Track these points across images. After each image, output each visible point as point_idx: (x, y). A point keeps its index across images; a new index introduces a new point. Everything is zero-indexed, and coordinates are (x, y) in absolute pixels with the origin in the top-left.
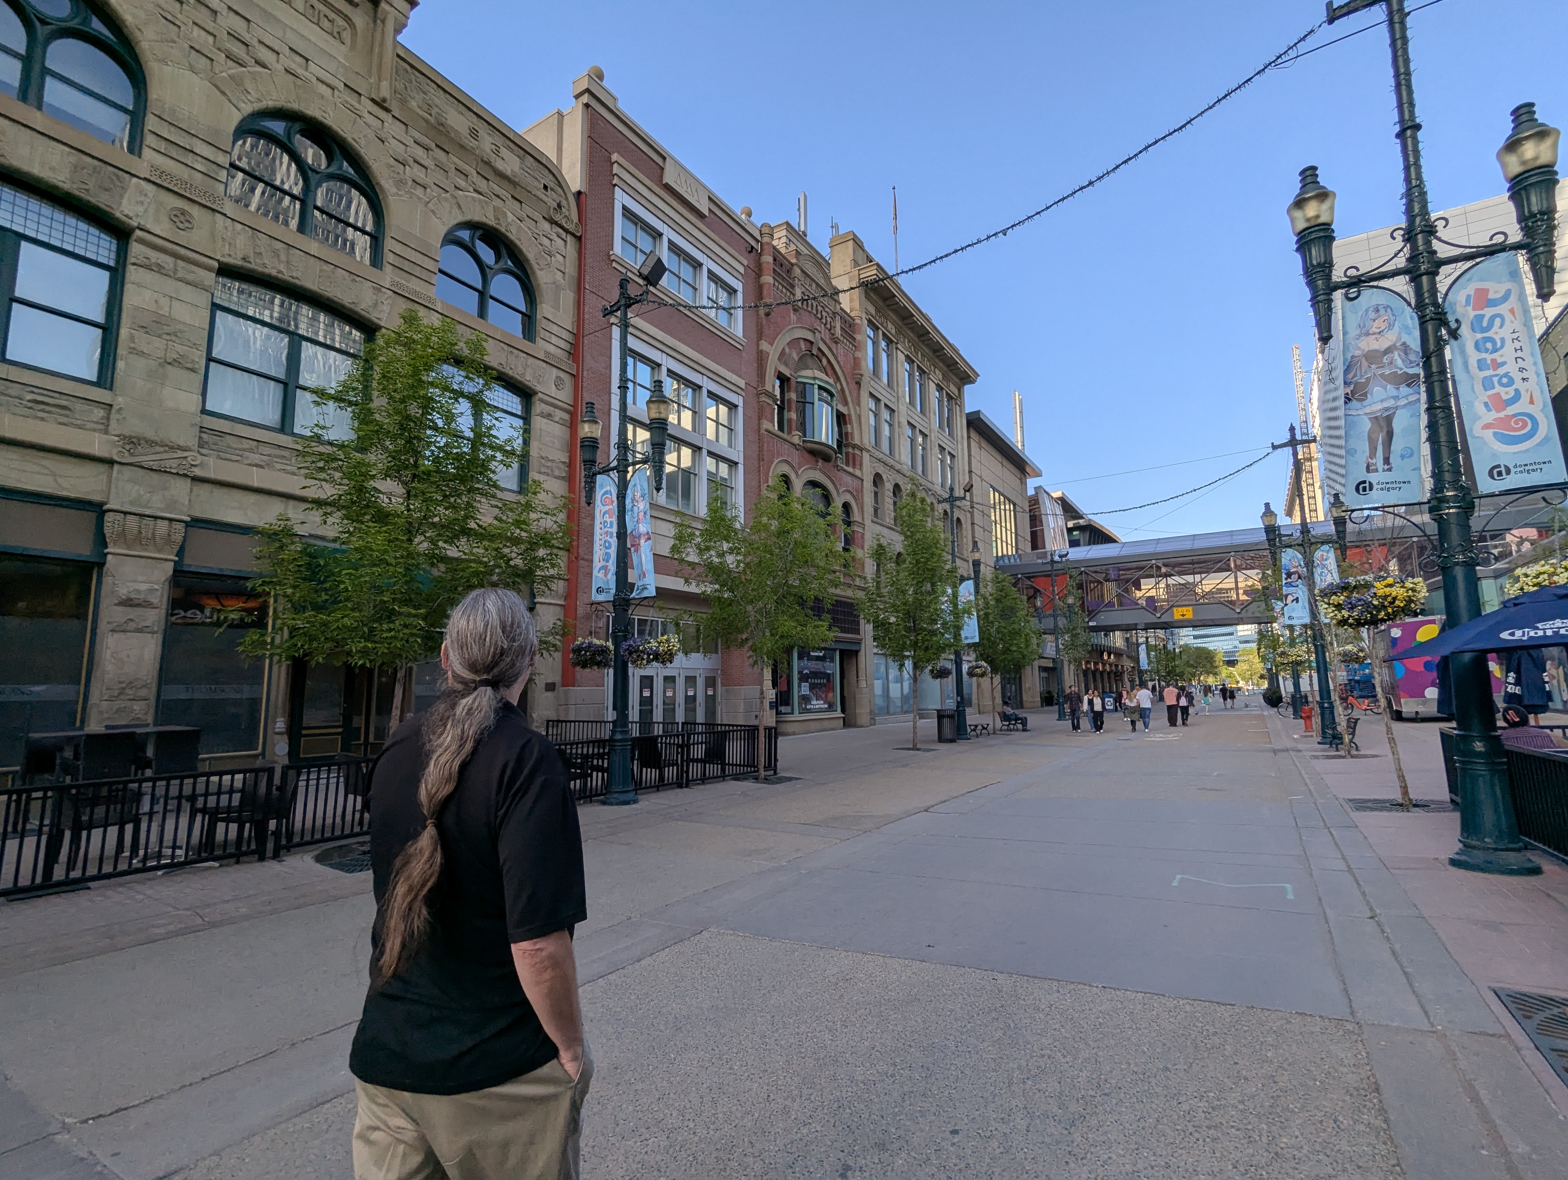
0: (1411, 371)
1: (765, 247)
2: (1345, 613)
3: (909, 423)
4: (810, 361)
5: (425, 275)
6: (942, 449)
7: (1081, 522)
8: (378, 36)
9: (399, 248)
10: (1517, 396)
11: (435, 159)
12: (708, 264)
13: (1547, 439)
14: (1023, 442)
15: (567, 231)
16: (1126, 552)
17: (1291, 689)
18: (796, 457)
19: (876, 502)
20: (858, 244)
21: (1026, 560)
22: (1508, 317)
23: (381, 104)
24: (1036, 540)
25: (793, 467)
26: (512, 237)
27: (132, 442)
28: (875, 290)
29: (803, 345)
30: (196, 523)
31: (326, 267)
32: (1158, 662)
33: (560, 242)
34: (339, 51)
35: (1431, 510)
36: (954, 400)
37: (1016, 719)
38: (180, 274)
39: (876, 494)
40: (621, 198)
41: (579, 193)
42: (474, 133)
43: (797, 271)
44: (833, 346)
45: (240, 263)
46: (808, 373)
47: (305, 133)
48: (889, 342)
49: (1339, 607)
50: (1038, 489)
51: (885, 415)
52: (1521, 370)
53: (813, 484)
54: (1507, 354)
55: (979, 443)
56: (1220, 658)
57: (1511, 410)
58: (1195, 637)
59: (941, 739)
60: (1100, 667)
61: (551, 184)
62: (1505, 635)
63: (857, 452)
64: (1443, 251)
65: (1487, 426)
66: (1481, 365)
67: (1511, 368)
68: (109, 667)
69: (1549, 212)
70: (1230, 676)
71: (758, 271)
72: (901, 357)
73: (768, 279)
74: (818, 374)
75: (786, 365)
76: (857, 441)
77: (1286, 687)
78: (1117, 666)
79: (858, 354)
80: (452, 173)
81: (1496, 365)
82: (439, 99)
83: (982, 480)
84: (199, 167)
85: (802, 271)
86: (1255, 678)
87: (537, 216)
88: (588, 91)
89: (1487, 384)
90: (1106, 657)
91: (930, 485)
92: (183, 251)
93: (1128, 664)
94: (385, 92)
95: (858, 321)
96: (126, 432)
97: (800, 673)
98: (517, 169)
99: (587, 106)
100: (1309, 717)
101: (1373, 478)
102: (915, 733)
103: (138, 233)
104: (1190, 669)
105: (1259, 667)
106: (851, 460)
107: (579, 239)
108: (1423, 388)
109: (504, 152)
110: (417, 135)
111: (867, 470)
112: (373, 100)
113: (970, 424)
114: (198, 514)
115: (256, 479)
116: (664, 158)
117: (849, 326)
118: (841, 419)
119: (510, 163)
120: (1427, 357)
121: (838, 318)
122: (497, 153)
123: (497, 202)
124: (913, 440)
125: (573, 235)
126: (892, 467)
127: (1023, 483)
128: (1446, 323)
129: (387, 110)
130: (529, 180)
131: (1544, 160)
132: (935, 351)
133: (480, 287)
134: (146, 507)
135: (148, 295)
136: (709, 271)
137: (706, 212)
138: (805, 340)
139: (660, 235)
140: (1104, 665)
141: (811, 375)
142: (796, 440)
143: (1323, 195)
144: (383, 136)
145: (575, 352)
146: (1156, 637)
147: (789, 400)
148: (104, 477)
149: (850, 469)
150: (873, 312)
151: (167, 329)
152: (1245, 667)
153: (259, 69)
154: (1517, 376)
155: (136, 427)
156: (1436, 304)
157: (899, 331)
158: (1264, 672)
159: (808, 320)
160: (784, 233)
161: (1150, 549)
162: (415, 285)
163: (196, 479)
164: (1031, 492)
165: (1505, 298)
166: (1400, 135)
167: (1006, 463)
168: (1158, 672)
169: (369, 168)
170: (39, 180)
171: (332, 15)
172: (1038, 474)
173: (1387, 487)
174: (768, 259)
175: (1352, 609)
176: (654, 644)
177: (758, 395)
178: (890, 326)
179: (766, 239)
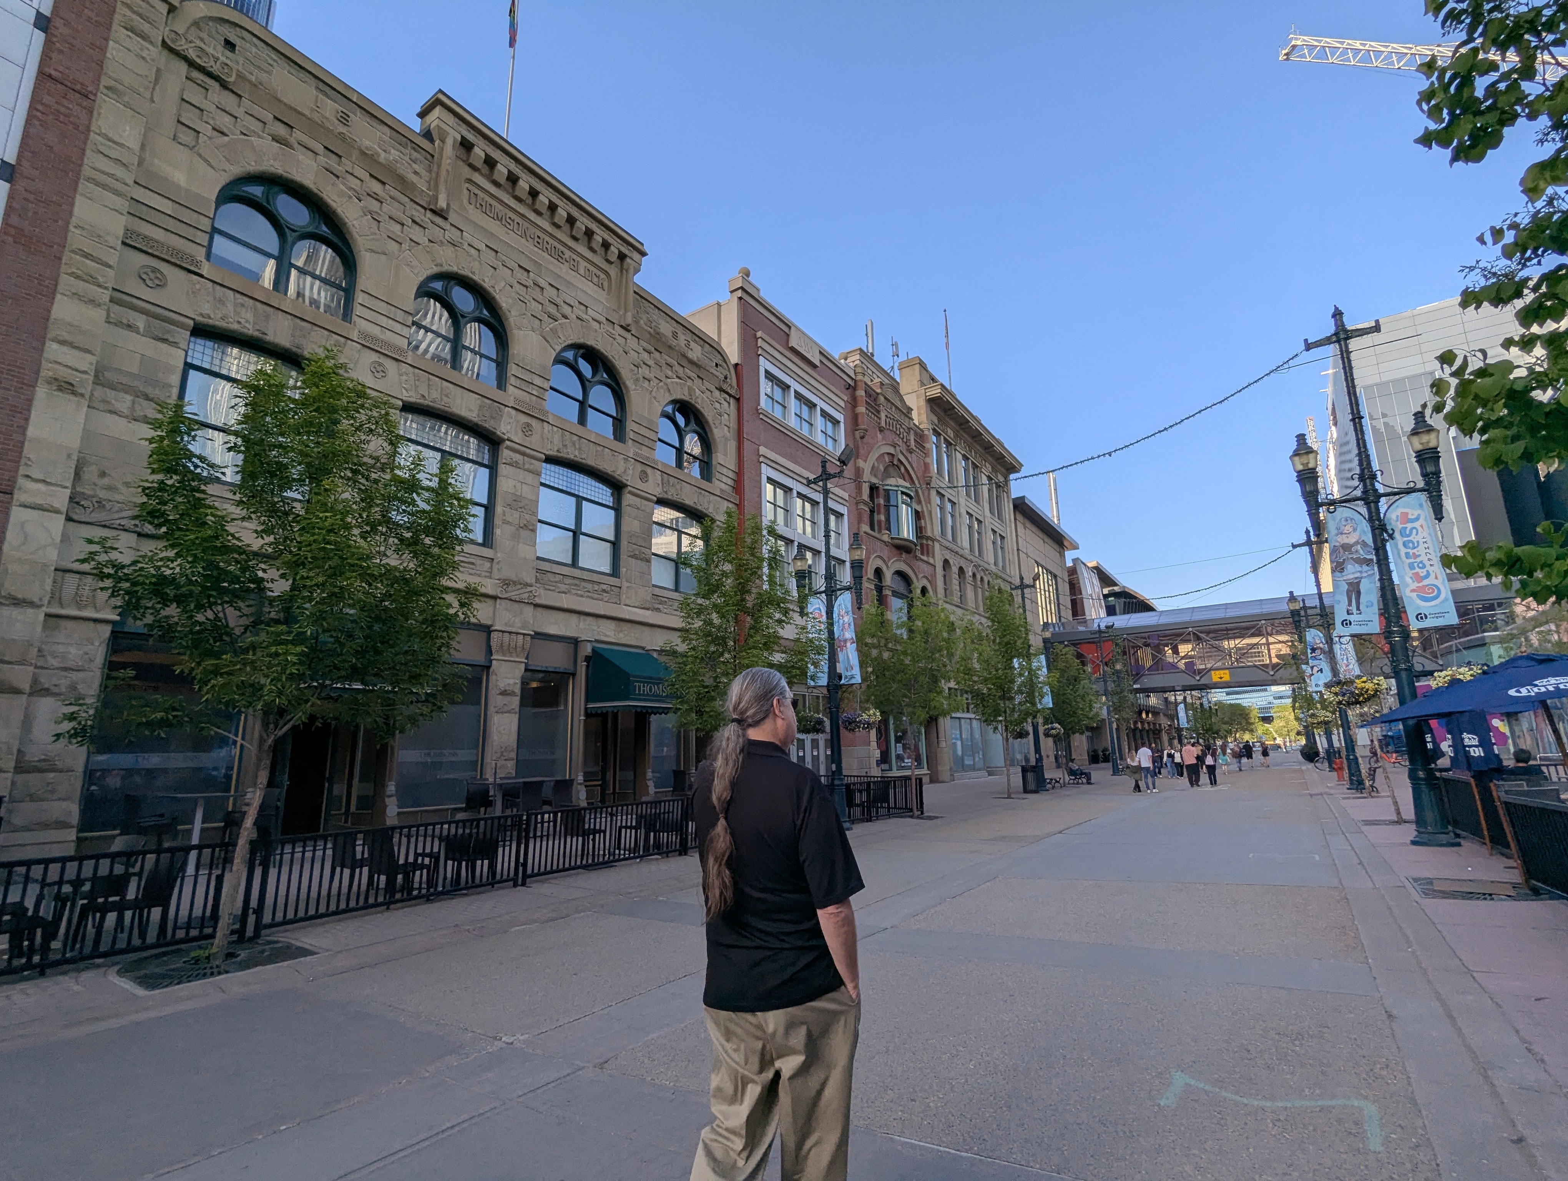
0: (1368, 557)
1: (859, 383)
2: (1341, 698)
3: (968, 513)
4: (891, 470)
5: (649, 443)
6: (994, 532)
7: (1116, 589)
8: (624, 280)
9: (636, 428)
10: (1428, 575)
11: (655, 359)
12: (821, 404)
13: (1446, 599)
14: (1058, 517)
15: (730, 395)
16: (1164, 620)
17: (1326, 745)
18: (886, 552)
19: (945, 584)
20: (922, 365)
21: (1068, 629)
22: (1420, 529)
23: (626, 328)
24: (1077, 608)
25: (884, 561)
26: (699, 407)
27: (506, 583)
28: (938, 405)
29: (887, 458)
30: (539, 636)
31: (600, 449)
32: (1196, 720)
33: (726, 404)
34: (602, 296)
35: (1386, 638)
36: (1002, 487)
37: (1082, 774)
38: (526, 466)
39: (945, 576)
40: (764, 364)
41: (737, 365)
42: (675, 335)
43: (882, 399)
44: (908, 455)
45: (555, 453)
46: (892, 481)
47: (583, 357)
48: (948, 444)
49: (1336, 694)
50: (1075, 561)
51: (949, 506)
52: (1429, 560)
53: (900, 573)
54: (1421, 550)
55: (1024, 524)
56: (1255, 715)
57: (1426, 582)
58: (1228, 694)
59: (1026, 791)
60: (1139, 725)
61: (720, 362)
62: (1512, 692)
63: (930, 543)
64: (1381, 489)
65: (1413, 591)
66: (1407, 555)
67: (1424, 558)
68: (496, 738)
69: (1437, 473)
70: (1267, 732)
71: (853, 402)
72: (959, 456)
73: (861, 409)
74: (901, 482)
75: (875, 476)
76: (929, 534)
77: (1321, 744)
78: (1154, 724)
79: (928, 460)
80: (664, 366)
81: (1416, 556)
82: (655, 315)
83: (1028, 556)
84: (535, 393)
85: (886, 398)
86: (1293, 734)
87: (713, 388)
88: (742, 288)
89: (1411, 566)
90: (1144, 716)
91: (986, 566)
92: (528, 451)
93: (1164, 722)
94: (629, 320)
95: (926, 432)
96: (502, 577)
97: (896, 736)
98: (700, 355)
99: (740, 298)
100: (1341, 769)
101: (1351, 618)
102: (1009, 784)
103: (508, 443)
104: (1226, 727)
105: (1296, 726)
106: (926, 550)
107: (738, 400)
108: (1376, 568)
109: (692, 344)
110: (645, 344)
111: (939, 555)
112: (621, 326)
113: (1016, 507)
114: (539, 630)
115: (565, 602)
116: (790, 327)
117: (921, 437)
118: (918, 515)
119: (696, 352)
120: (1377, 549)
121: (912, 432)
122: (688, 346)
123: (689, 382)
124: (970, 527)
125: (734, 397)
126: (957, 553)
127: (1062, 556)
128: (1387, 532)
129: (629, 331)
130: (707, 361)
131: (1433, 444)
132: (986, 449)
133: (677, 445)
134: (513, 626)
135: (511, 483)
136: (822, 410)
137: (818, 363)
138: (889, 454)
139: (789, 387)
140: (1142, 723)
141: (895, 482)
142: (886, 538)
143: (1310, 451)
144: (627, 349)
145: (738, 486)
146: (1191, 696)
147: (879, 505)
148: (491, 610)
149: (925, 558)
150: (936, 421)
151: (520, 505)
152: (1281, 723)
153: (565, 321)
154: (1427, 563)
155: (508, 573)
156: (1379, 519)
157: (956, 436)
158: (1301, 729)
159: (891, 437)
160: (858, 357)
161: (1186, 618)
162: (645, 452)
163: (537, 606)
164: (1069, 564)
165: (1417, 519)
166: (1353, 420)
167: (1047, 539)
168: (1196, 730)
169: (619, 373)
170: (463, 418)
171: (598, 273)
172: (1075, 547)
173: (1360, 624)
174: (861, 393)
175: (1344, 695)
176: (865, 716)
177: (857, 503)
178: (949, 431)
179: (859, 377)
